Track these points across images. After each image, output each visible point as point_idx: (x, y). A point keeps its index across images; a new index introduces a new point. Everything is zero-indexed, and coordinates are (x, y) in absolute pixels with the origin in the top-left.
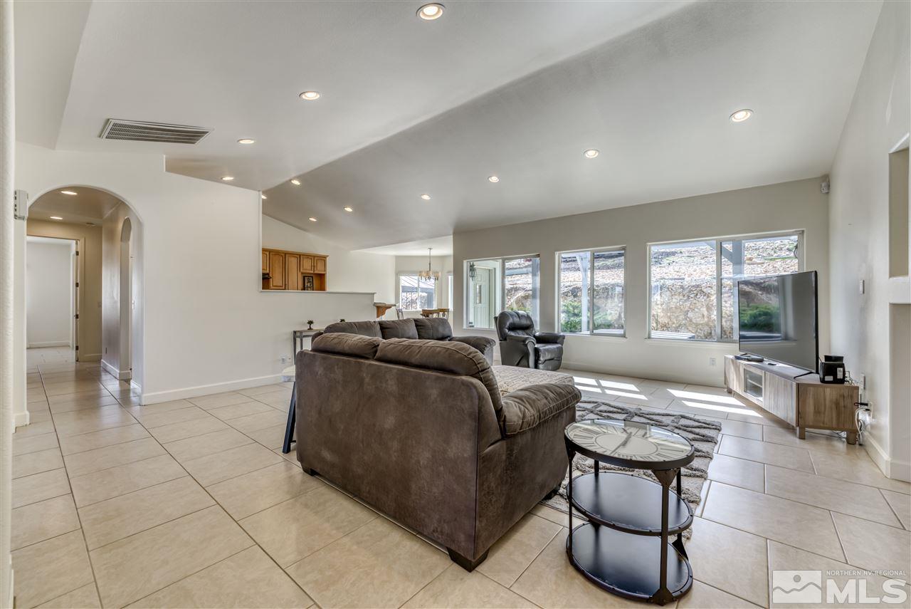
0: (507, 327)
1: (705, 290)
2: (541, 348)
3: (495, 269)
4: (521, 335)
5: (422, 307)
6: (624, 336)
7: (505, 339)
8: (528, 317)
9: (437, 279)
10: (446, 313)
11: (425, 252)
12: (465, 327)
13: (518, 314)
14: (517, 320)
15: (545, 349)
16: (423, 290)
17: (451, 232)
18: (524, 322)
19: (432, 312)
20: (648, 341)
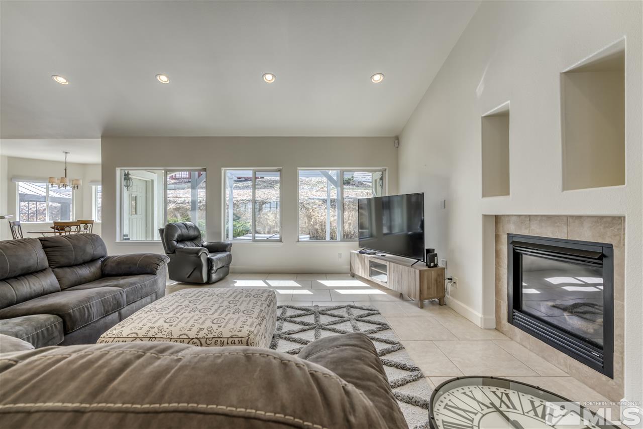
0: (175, 239)
1: (306, 206)
2: (213, 258)
3: (153, 181)
4: (190, 246)
5: (52, 218)
6: (280, 241)
7: (174, 252)
8: (196, 228)
9: (76, 187)
10: (89, 225)
11: (59, 156)
12: (118, 240)
13: (186, 225)
14: (185, 231)
15: (216, 258)
16: (54, 200)
17: (100, 135)
18: (192, 233)
19: (69, 225)
20: (298, 244)
